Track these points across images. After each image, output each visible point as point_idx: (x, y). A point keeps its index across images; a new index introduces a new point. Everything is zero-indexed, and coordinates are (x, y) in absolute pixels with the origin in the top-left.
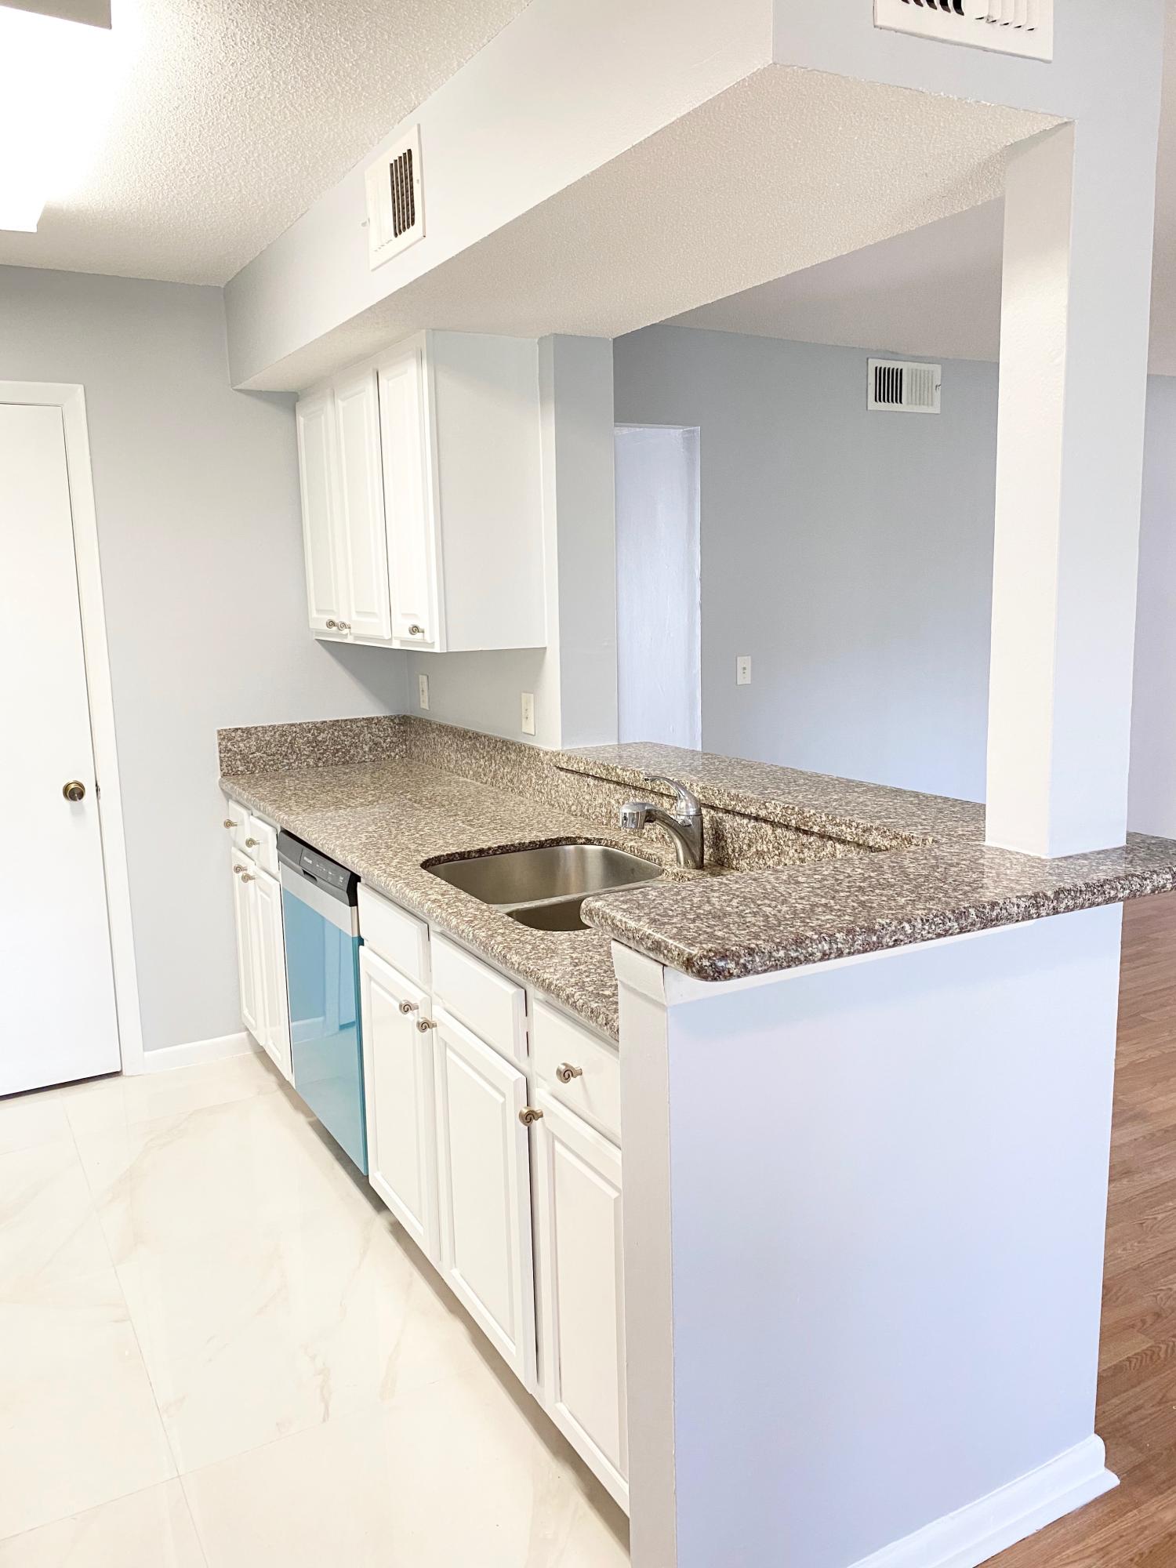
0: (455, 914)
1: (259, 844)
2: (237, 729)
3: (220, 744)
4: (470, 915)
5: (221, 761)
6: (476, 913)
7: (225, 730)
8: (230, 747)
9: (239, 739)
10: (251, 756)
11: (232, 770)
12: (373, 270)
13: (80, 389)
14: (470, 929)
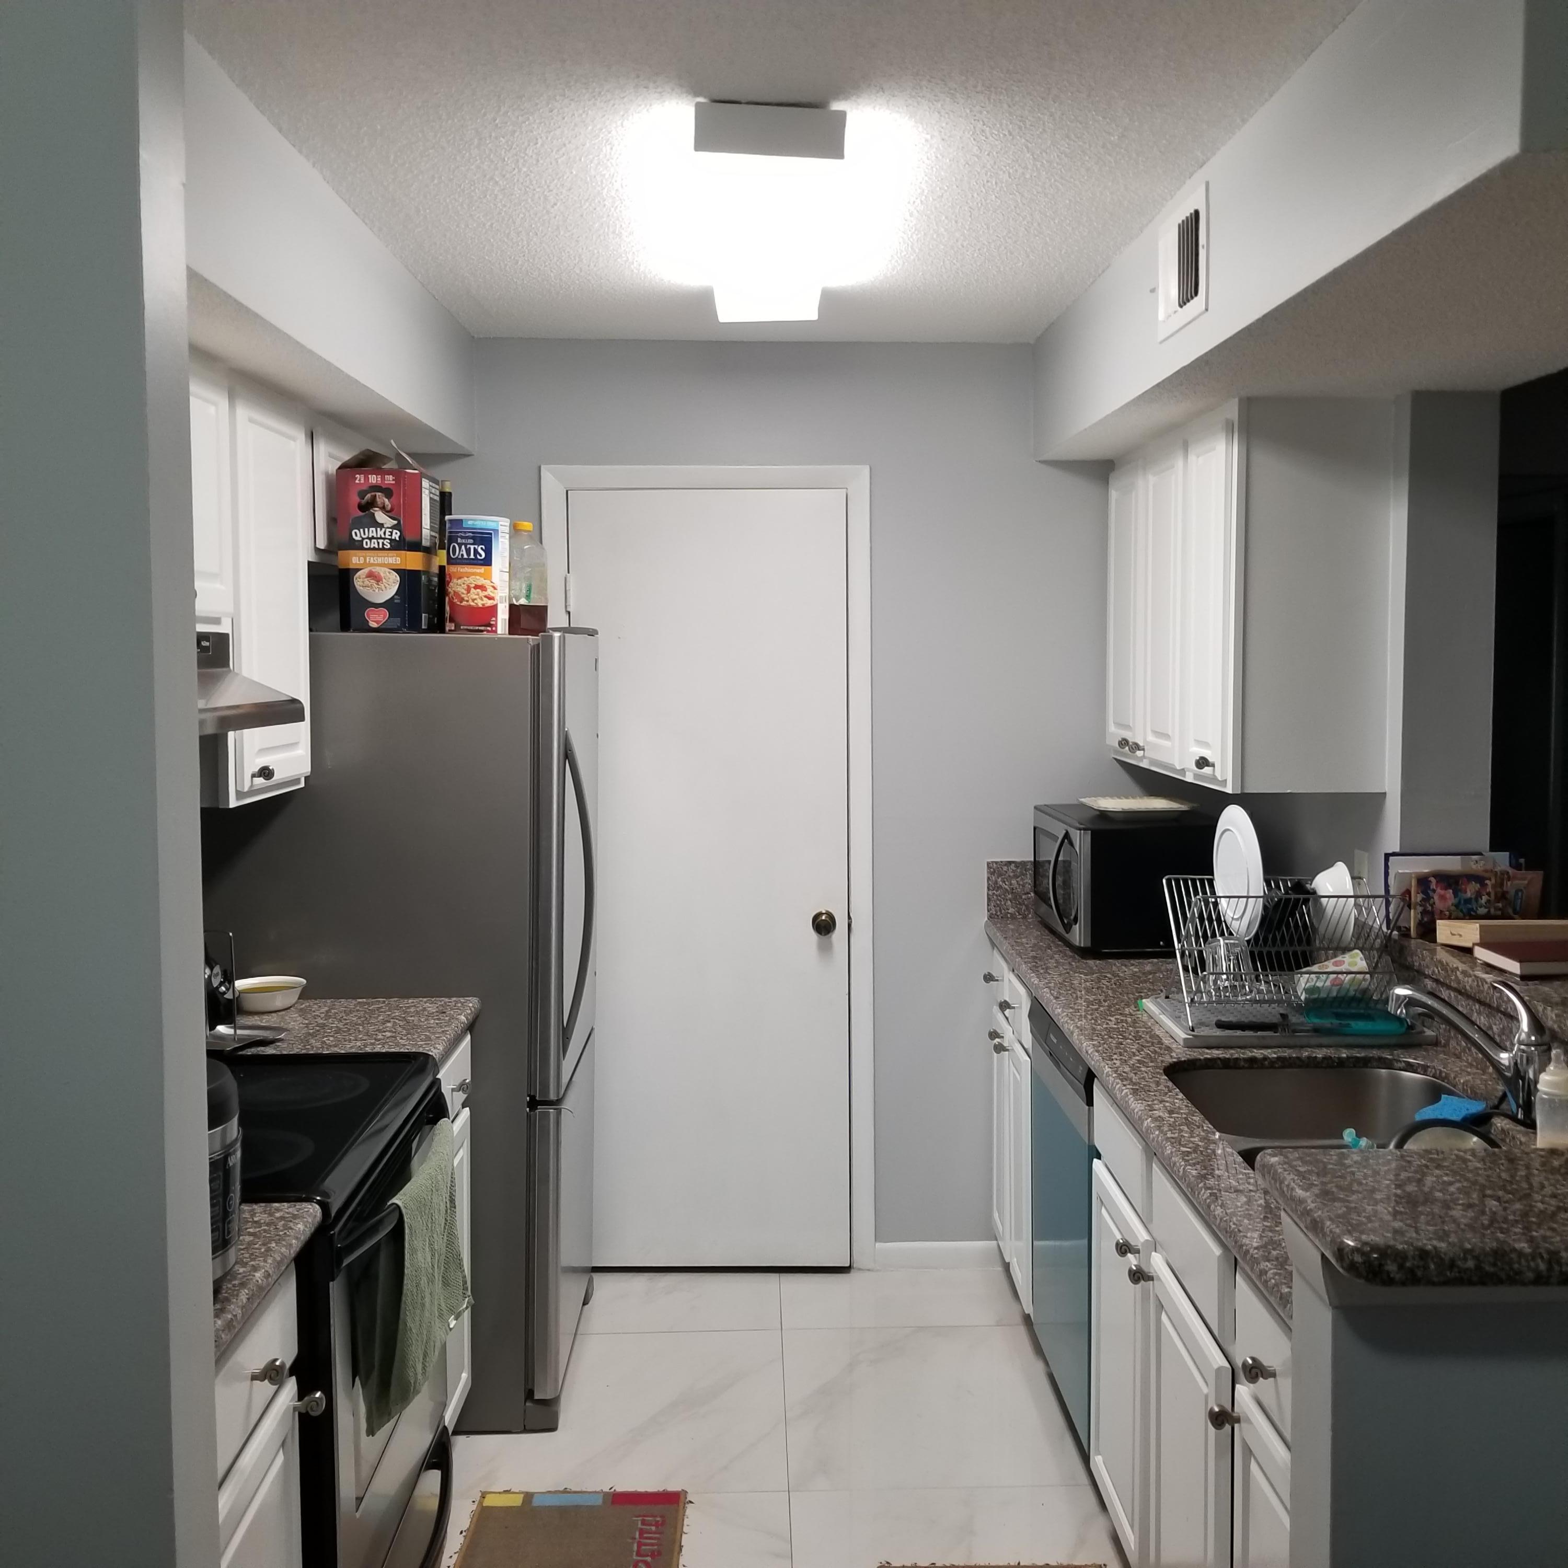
0: (1173, 1140)
1: (1014, 1008)
2: (1010, 863)
3: (988, 878)
4: (1191, 1145)
5: (989, 900)
6: (1200, 1143)
7: (996, 863)
8: (1001, 883)
9: (1012, 874)
10: (1023, 897)
11: (1000, 911)
12: (1161, 342)
13: (866, 470)
14: (1183, 1163)
